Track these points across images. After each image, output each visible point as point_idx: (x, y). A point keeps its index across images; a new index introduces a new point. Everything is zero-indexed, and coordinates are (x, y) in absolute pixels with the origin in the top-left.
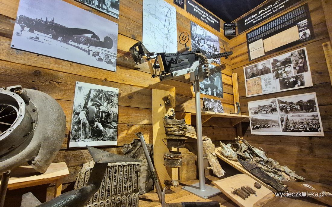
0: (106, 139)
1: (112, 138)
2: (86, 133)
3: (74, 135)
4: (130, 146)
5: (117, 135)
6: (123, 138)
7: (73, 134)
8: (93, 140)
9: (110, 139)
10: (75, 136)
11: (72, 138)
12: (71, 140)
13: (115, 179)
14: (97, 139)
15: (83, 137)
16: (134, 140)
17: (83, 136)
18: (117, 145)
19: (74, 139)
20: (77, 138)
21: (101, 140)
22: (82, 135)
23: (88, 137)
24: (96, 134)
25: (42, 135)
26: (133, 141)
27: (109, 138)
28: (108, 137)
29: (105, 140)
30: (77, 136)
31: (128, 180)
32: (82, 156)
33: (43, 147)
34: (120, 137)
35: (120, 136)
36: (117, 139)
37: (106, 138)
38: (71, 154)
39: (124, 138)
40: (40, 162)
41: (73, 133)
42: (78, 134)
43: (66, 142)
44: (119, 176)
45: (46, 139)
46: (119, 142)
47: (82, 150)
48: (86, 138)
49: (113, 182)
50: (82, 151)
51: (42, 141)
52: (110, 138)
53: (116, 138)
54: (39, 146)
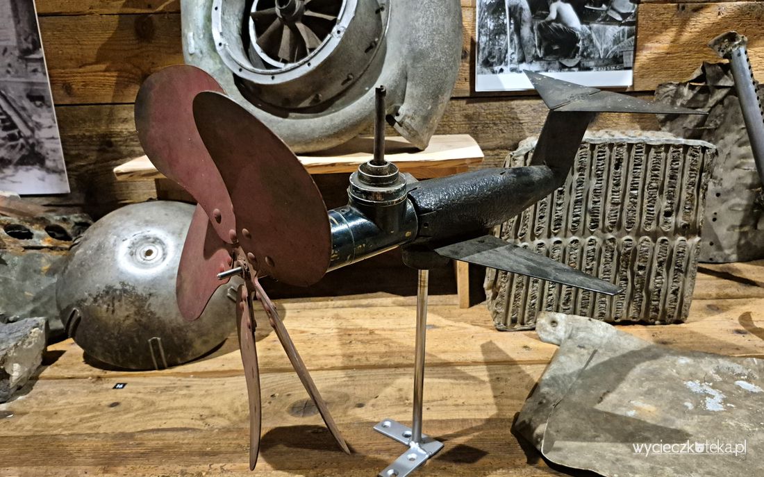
0: (592, 64)
1: (616, 62)
2: (521, 45)
3: (486, 52)
4: (685, 90)
5: (635, 51)
6: (656, 59)
7: (484, 48)
8: (546, 67)
9: (607, 65)
10: (490, 53)
11: (480, 62)
12: (478, 67)
13: (617, 185)
14: (560, 63)
15: (513, 56)
16: (703, 69)
17: (512, 54)
18: (633, 86)
19: (487, 63)
20: (495, 60)
21: (575, 66)
22: (510, 51)
23: (529, 58)
24: (556, 47)
25: (406, 46)
26: (698, 73)
27: (604, 59)
28: (597, 56)
29: (588, 69)
30: (496, 53)
31: (661, 193)
32: (513, 119)
33: (413, 80)
34: (644, 56)
35: (645, 53)
36: (631, 65)
37: (593, 59)
38: (483, 111)
39: (660, 61)
40: (413, 118)
41: (482, 45)
42: (497, 48)
43: (467, 75)
44: (630, 178)
45: (417, 56)
46: (642, 76)
47: (512, 100)
48: (522, 60)
49: (610, 193)
50: (514, 103)
51: (409, 63)
52: (606, 62)
53: (628, 61)
54: (405, 76)
